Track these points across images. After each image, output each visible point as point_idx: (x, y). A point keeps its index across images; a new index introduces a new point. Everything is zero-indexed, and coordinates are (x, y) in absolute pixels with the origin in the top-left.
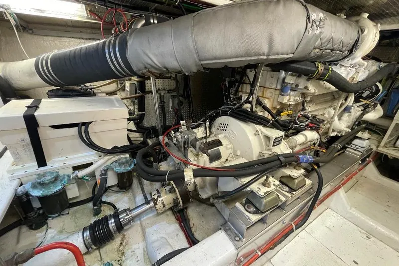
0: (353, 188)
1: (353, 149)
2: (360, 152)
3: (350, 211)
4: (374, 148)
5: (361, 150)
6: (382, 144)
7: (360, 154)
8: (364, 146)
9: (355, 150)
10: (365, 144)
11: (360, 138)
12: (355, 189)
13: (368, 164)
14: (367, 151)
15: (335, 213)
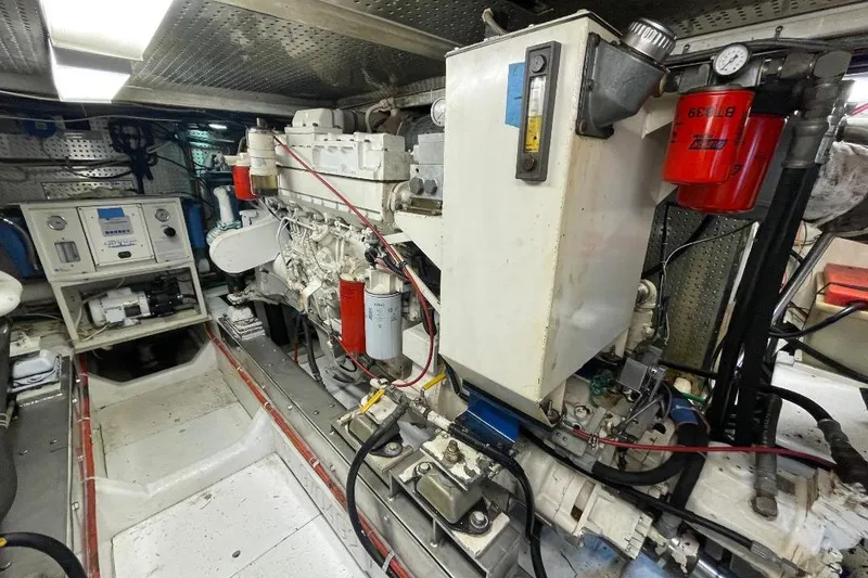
0: (107, 449)
1: (32, 389)
2: (53, 383)
3: (151, 495)
4: (67, 352)
5: (53, 378)
6: (74, 335)
7: (58, 387)
8: (48, 365)
9: (39, 387)
10: (46, 360)
11: (25, 357)
12: (111, 445)
13: (86, 387)
14: (64, 369)
15: (132, 529)
